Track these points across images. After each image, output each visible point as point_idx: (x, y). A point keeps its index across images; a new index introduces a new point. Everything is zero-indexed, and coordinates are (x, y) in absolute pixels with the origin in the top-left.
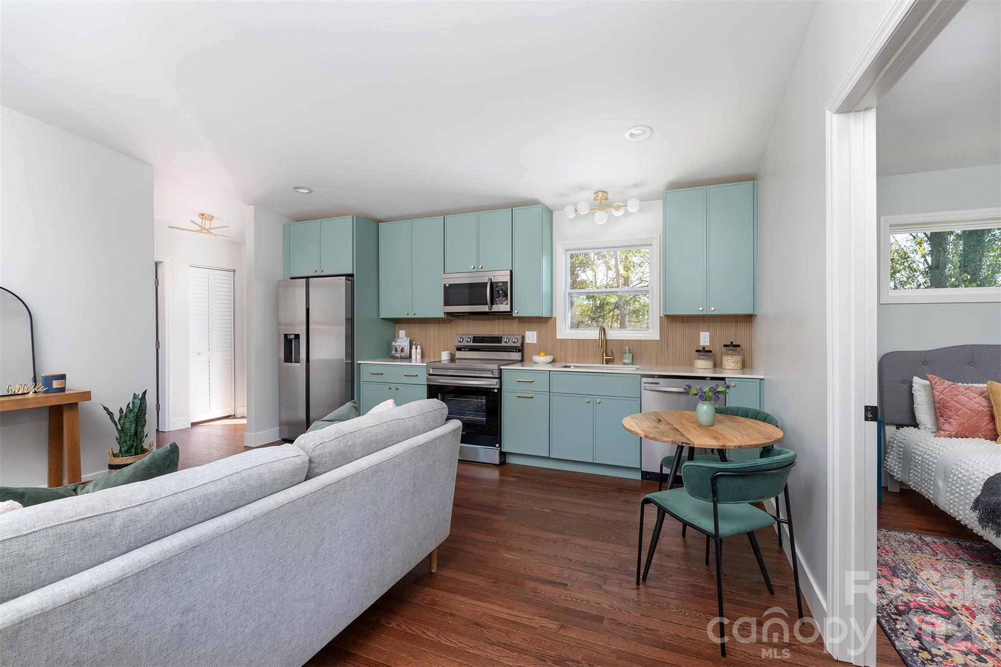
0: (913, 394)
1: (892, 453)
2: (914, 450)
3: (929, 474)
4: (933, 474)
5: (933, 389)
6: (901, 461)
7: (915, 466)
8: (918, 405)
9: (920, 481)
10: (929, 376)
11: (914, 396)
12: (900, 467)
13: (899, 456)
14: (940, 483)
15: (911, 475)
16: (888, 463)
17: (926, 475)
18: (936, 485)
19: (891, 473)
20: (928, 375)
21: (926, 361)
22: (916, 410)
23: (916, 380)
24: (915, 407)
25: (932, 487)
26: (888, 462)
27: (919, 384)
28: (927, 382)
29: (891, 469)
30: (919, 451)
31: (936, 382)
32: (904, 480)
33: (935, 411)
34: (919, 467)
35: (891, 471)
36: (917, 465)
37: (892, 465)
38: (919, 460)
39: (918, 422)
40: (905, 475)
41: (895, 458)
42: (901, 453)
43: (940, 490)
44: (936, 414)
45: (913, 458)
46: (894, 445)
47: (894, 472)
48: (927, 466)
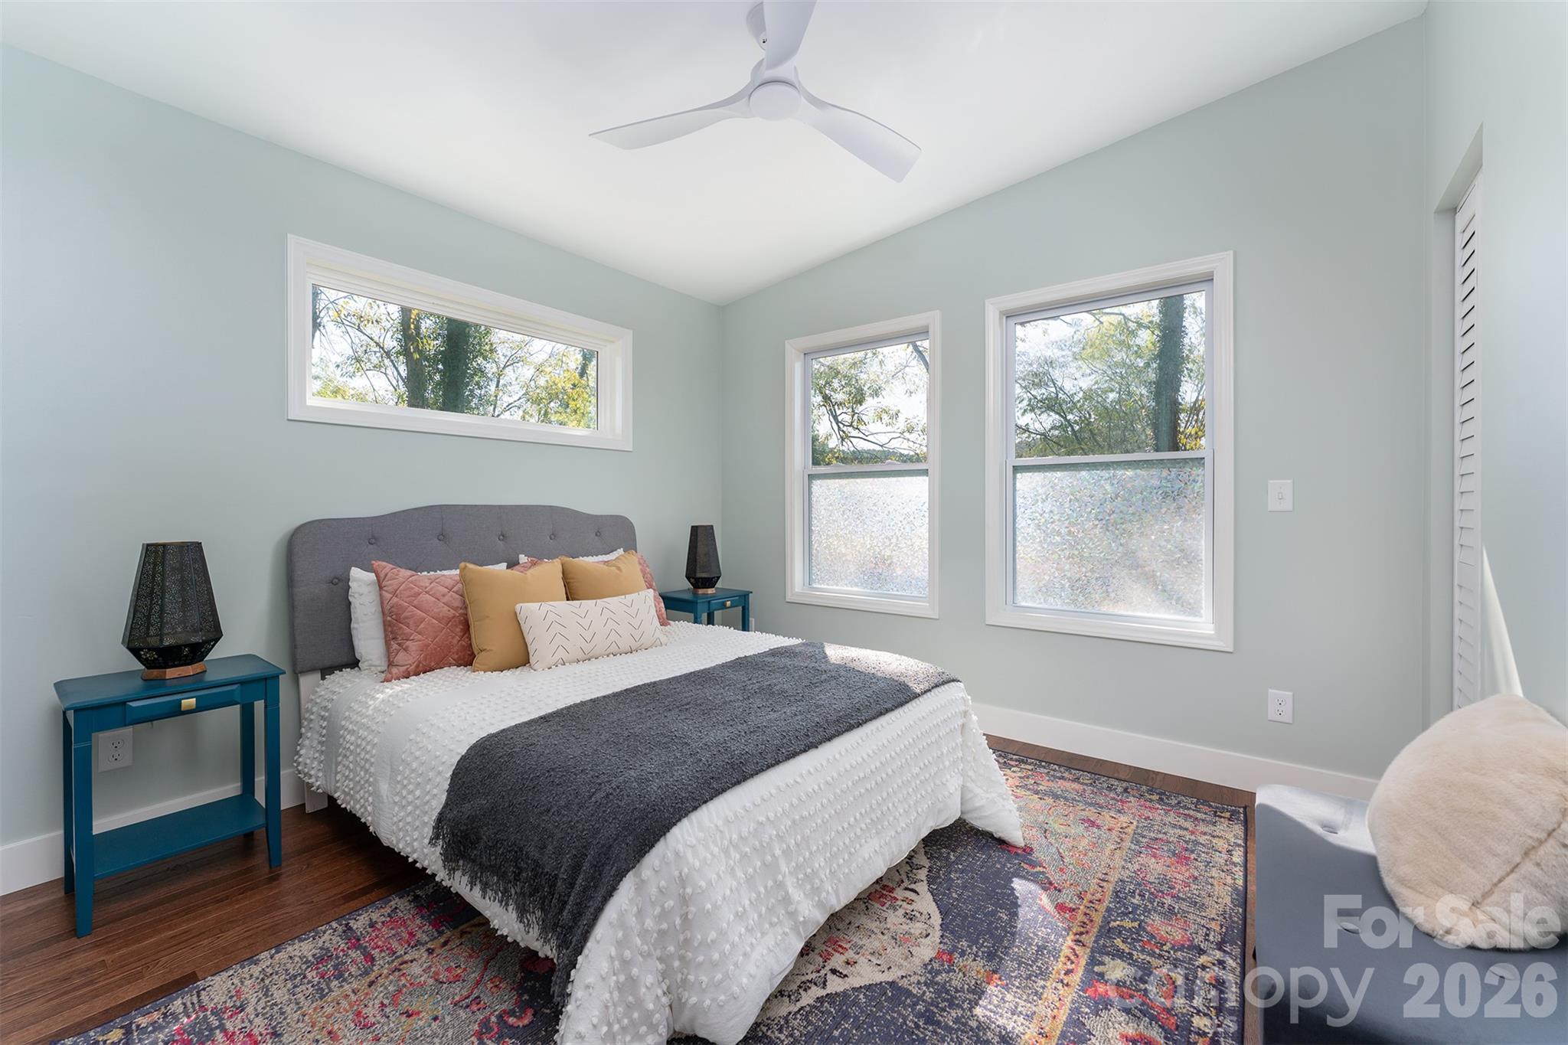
0: (350, 603)
1: (309, 734)
2: (343, 723)
3: (367, 771)
4: (372, 770)
5: (381, 588)
6: (324, 748)
7: (345, 756)
8: (358, 623)
9: (352, 789)
10: (376, 564)
11: (352, 606)
12: (321, 762)
13: (320, 739)
14: (384, 788)
15: (339, 777)
16: (300, 760)
17: (362, 773)
18: (376, 794)
19: (306, 779)
20: (373, 562)
21: (374, 537)
22: (354, 632)
23: (356, 573)
24: (354, 628)
25: (370, 799)
26: (300, 756)
27: (361, 580)
28: (372, 576)
29: (306, 770)
30: (351, 723)
31: (386, 575)
32: (329, 788)
33: (385, 630)
34: (351, 758)
35: (306, 775)
36: (348, 753)
37: (308, 761)
38: (352, 744)
39: (358, 656)
40: (330, 779)
41: (315, 743)
42: (324, 732)
43: (383, 803)
44: (386, 636)
45: (341, 740)
46: (312, 717)
47: (310, 776)
48: (363, 755)
